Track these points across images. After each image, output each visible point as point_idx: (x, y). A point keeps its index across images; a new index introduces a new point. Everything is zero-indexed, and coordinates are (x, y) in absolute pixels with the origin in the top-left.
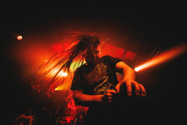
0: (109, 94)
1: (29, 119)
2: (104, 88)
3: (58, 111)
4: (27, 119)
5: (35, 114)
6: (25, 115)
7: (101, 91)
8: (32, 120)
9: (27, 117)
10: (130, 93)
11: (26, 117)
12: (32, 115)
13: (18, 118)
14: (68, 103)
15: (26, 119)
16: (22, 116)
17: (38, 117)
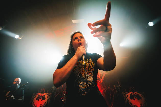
1: (45, 96)
5: (48, 92)
6: (41, 93)
8: (47, 96)
11: (42, 94)
12: (46, 93)
13: (37, 96)
15: (43, 96)
16: (39, 95)
17: (51, 94)
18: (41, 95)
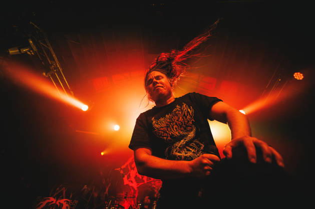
0: (205, 161)
1: (62, 205)
2: (193, 151)
3: (107, 190)
4: (59, 205)
5: (71, 196)
6: (54, 198)
7: (186, 155)
8: (67, 207)
9: (59, 201)
10: (253, 157)
11: (57, 200)
12: (66, 198)
13: (44, 203)
14: (124, 177)
15: (57, 205)
16: (50, 201)
17: (76, 202)
18: (54, 203)
